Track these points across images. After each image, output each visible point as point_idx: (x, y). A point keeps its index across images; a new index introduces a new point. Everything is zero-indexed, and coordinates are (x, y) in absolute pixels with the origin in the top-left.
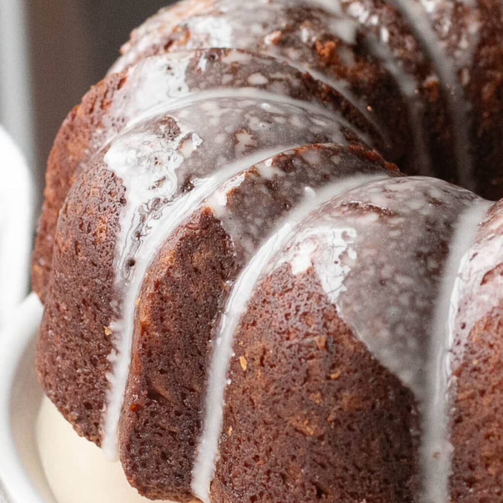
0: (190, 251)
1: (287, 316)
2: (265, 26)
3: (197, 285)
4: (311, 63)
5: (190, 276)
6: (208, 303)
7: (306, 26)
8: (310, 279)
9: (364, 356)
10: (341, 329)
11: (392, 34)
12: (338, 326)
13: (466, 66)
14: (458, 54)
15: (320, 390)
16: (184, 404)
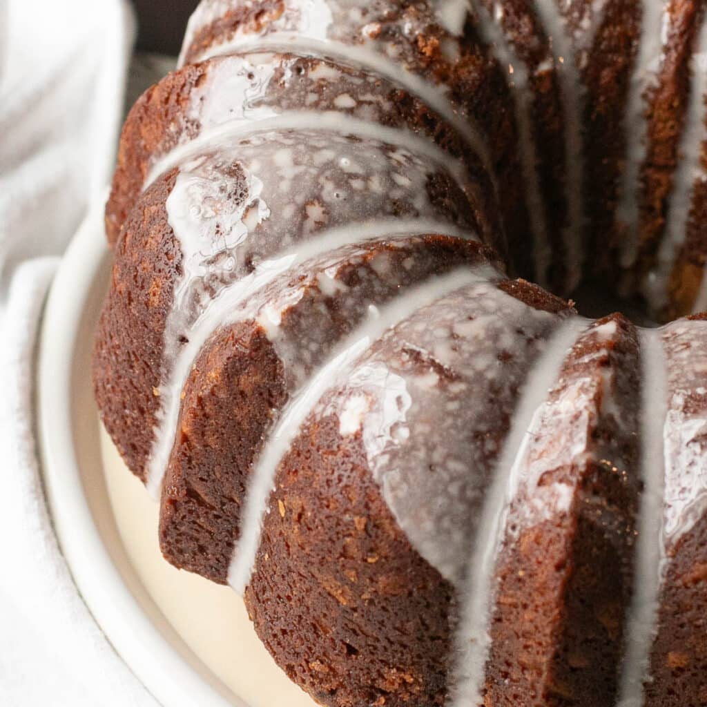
0: (237, 372)
1: (328, 482)
2: (365, 12)
3: (242, 408)
4: (409, 63)
5: (235, 398)
6: (252, 428)
7: (409, 16)
8: (357, 448)
9: (405, 546)
10: (383, 513)
11: (506, 13)
12: (380, 511)
13: (585, 49)
14: (578, 34)
15: (356, 570)
16: (223, 510)
